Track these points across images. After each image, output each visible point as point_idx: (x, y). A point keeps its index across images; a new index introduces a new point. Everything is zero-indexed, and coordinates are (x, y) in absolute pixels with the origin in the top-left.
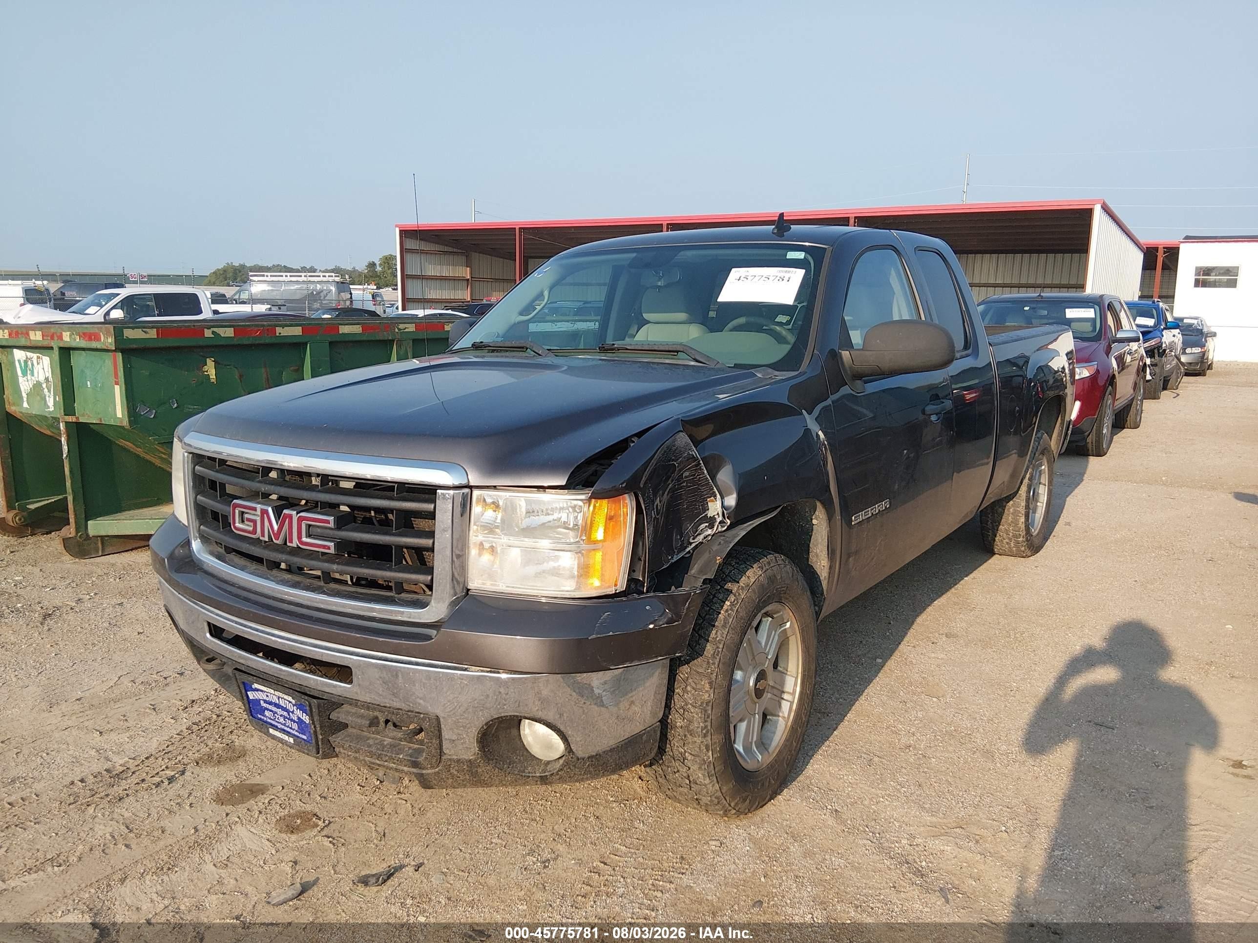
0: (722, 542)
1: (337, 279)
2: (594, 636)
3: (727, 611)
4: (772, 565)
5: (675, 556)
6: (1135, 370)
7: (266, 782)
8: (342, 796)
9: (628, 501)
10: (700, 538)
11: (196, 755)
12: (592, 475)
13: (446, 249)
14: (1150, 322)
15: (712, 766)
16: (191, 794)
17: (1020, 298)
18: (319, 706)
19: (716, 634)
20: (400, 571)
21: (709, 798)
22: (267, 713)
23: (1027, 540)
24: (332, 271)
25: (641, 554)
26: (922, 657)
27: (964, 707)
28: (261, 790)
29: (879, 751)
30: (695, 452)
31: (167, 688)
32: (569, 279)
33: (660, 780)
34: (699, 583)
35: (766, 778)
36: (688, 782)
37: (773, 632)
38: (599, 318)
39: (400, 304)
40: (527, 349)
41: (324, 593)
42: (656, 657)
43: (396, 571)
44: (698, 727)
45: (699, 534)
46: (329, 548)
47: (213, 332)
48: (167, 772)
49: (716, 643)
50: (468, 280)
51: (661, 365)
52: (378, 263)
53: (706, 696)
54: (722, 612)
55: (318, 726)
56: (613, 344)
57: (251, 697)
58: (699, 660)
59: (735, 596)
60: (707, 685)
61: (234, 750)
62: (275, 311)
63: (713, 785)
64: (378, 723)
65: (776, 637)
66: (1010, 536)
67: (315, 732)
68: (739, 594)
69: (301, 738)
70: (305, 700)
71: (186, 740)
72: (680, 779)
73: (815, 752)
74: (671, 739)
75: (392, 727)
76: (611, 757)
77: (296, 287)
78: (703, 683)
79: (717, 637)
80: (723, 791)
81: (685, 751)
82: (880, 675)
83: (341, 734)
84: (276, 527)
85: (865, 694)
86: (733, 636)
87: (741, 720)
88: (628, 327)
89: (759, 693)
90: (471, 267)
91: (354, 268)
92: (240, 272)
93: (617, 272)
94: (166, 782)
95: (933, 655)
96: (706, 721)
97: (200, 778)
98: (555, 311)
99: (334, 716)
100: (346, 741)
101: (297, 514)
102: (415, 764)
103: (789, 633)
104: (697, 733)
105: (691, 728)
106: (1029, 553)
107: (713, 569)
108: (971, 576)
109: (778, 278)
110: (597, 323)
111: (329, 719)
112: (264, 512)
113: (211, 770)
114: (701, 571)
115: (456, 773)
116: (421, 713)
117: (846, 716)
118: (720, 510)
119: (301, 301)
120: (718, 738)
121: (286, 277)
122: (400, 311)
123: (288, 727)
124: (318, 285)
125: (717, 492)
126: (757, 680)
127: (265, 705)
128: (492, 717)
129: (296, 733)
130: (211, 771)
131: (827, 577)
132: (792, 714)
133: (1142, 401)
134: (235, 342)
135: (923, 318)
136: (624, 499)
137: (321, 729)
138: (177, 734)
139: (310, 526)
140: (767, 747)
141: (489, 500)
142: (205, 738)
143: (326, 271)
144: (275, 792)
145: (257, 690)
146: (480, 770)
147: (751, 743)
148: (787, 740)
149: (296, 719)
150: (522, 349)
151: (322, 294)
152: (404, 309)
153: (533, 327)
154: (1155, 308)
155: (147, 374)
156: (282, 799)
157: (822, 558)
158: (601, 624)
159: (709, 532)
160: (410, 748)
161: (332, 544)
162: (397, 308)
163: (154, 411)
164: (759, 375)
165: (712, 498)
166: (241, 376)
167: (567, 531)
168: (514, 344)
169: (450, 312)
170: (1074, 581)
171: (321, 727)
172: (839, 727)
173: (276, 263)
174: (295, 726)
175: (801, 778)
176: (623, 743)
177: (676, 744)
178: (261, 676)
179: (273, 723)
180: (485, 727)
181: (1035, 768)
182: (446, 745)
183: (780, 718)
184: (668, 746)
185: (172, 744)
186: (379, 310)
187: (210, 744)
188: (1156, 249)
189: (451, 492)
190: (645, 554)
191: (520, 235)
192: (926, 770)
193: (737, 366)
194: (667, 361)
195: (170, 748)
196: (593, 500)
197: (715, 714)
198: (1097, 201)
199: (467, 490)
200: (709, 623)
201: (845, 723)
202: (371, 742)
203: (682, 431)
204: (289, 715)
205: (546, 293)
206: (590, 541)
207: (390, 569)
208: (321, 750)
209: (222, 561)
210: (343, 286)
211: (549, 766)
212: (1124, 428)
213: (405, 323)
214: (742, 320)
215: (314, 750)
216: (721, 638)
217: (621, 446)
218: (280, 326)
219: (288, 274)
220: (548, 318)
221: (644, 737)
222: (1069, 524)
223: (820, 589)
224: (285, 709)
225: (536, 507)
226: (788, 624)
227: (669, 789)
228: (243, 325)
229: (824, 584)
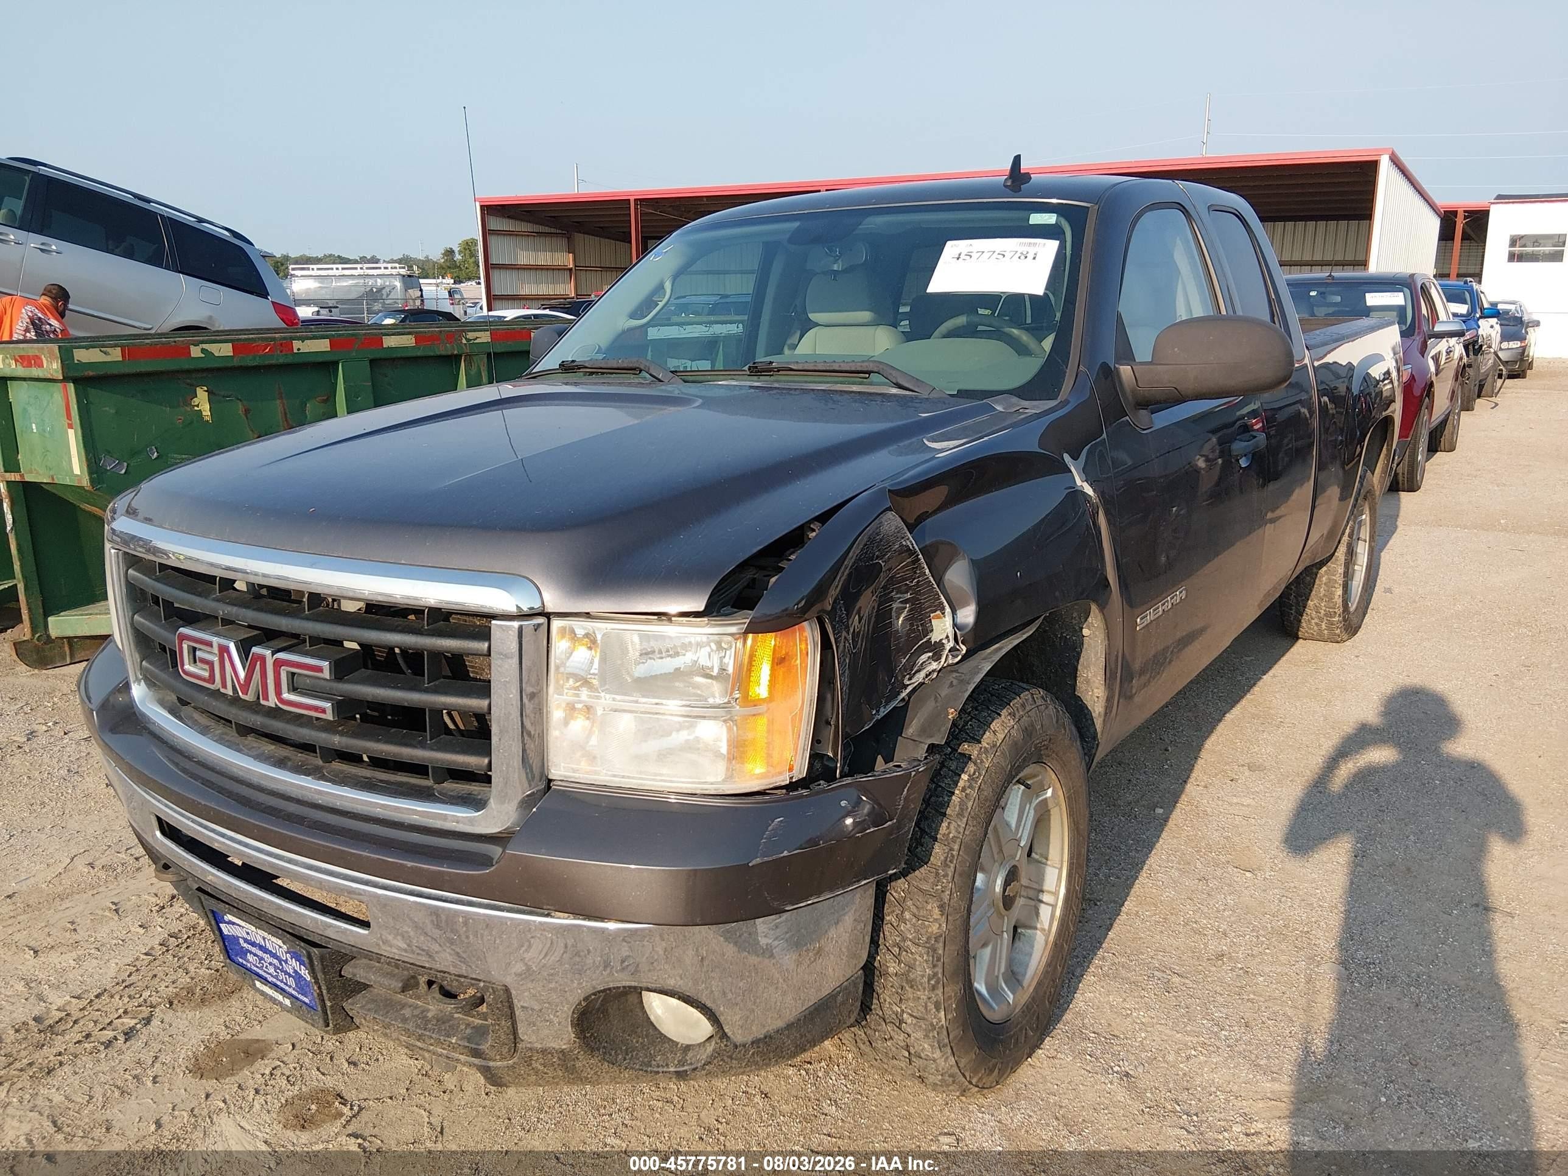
0: (955, 682)
1: (403, 272)
2: (758, 860)
3: (963, 790)
4: (1028, 708)
5: (882, 709)
6: (1452, 373)
7: (270, 1037)
8: (381, 1058)
9: (808, 633)
10: (920, 677)
11: (170, 989)
12: (748, 586)
13: (542, 229)
14: (1463, 309)
15: (945, 1033)
16: (156, 1057)
17: (1304, 280)
18: (322, 959)
19: (948, 827)
20: (439, 750)
21: (940, 1077)
22: (250, 957)
23: (1345, 620)
24: (400, 261)
25: (829, 714)
26: (1220, 803)
27: (1292, 885)
28: (261, 1051)
29: (1178, 965)
30: (910, 541)
31: (139, 875)
32: (699, 265)
33: (862, 1046)
34: (921, 752)
35: (1021, 1030)
36: (907, 1054)
37: (1028, 806)
38: (746, 317)
39: (484, 303)
40: (641, 371)
41: (323, 778)
42: (858, 881)
43: (432, 750)
44: (923, 976)
45: (919, 671)
46: (324, 711)
47: (203, 351)
48: (125, 1020)
49: (948, 842)
50: (570, 270)
51: (847, 396)
52: (456, 249)
53: (934, 928)
54: (957, 792)
55: (324, 988)
56: (771, 363)
57: (226, 932)
58: (922, 870)
59: (975, 764)
60: (937, 911)
61: (226, 980)
62: (325, 315)
63: (947, 1058)
64: (417, 984)
65: (1032, 812)
66: (1322, 615)
67: (321, 995)
68: (982, 761)
69: (301, 1001)
70: (302, 949)
71: (157, 963)
72: (894, 1049)
73: (1085, 970)
74: (880, 991)
75: (438, 996)
76: (788, 1037)
77: (351, 282)
78: (929, 907)
79: (950, 833)
80: (961, 1065)
81: (903, 1011)
82: (1164, 835)
83: (361, 999)
84: (242, 674)
85: (1146, 867)
86: (975, 829)
87: (984, 945)
88: (788, 334)
89: (1008, 902)
90: (574, 253)
91: (427, 257)
92: (282, 265)
93: (770, 250)
94: (122, 1038)
95: (1235, 800)
96: (934, 966)
97: (173, 1031)
98: (684, 308)
99: (348, 971)
100: (369, 1010)
101: (273, 655)
102: (476, 1053)
103: (1051, 805)
104: (921, 984)
105: (912, 976)
106: (1345, 637)
107: (943, 729)
108: (1271, 673)
109: (1018, 254)
110: (741, 326)
111: (341, 976)
112: (223, 650)
113: (190, 1015)
114: (924, 731)
115: (541, 1068)
116: (480, 980)
117: (1123, 905)
118: (950, 631)
119: (358, 301)
120: (954, 990)
121: (337, 270)
122: (485, 312)
123: (282, 981)
124: (379, 280)
125: (946, 604)
126: (1007, 883)
127: (245, 945)
128: (594, 988)
129: (294, 992)
130: (189, 1017)
131: (1103, 713)
132: (1055, 924)
133: (1459, 415)
134: (236, 363)
135: (1224, 312)
136: (802, 630)
137: (328, 992)
138: (146, 954)
139: (293, 674)
140: (1020, 978)
141: (580, 632)
142: (186, 959)
143: (392, 261)
144: (282, 1053)
145: (230, 923)
146: (578, 1064)
147: (997, 977)
148: (1049, 964)
149: (291, 971)
150: (635, 370)
151: (384, 292)
152: (490, 309)
153: (653, 333)
154: (1467, 290)
155: (113, 411)
156: (291, 1066)
157: (1096, 685)
158: (769, 838)
159: (934, 666)
160: (468, 1025)
161: (328, 705)
162: (481, 308)
163: (125, 464)
164: (999, 408)
165: (938, 612)
166: (247, 411)
167: (710, 681)
168: (621, 363)
169: (547, 312)
170: (1412, 677)
171: (328, 990)
172: (1115, 925)
173: (327, 253)
174: (291, 981)
175: (1067, 1016)
176: (807, 1012)
177: (888, 1000)
178: (236, 905)
179: (261, 972)
180: (584, 1004)
181: (1412, 989)
182: (521, 1029)
183: (1038, 932)
184: (875, 1001)
185: (137, 970)
186: (457, 312)
187: (192, 969)
188: (1455, 213)
189: (516, 624)
190: (837, 715)
191: (636, 209)
192: (1252, 996)
193: (963, 394)
194: (855, 388)
195: (133, 978)
196: (750, 636)
197: (948, 954)
198: (1384, 151)
199: (541, 620)
200: (937, 811)
201: (1123, 917)
202: (407, 1012)
203: (889, 509)
204: (281, 965)
205: (668, 286)
206: (747, 701)
207: (422, 745)
208: (331, 1022)
209: (176, 717)
210: (410, 281)
211: (690, 1054)
212: (1437, 451)
213: (474, 331)
214: (961, 320)
215: (321, 1021)
216: (956, 834)
217: (795, 539)
218: (298, 339)
219: (340, 266)
220: (675, 319)
221: (840, 998)
222: (1389, 590)
223: (1092, 730)
224: (274, 956)
225: (654, 644)
226: (1049, 792)
227: (876, 1060)
228: (246, 339)
229: (1098, 724)
